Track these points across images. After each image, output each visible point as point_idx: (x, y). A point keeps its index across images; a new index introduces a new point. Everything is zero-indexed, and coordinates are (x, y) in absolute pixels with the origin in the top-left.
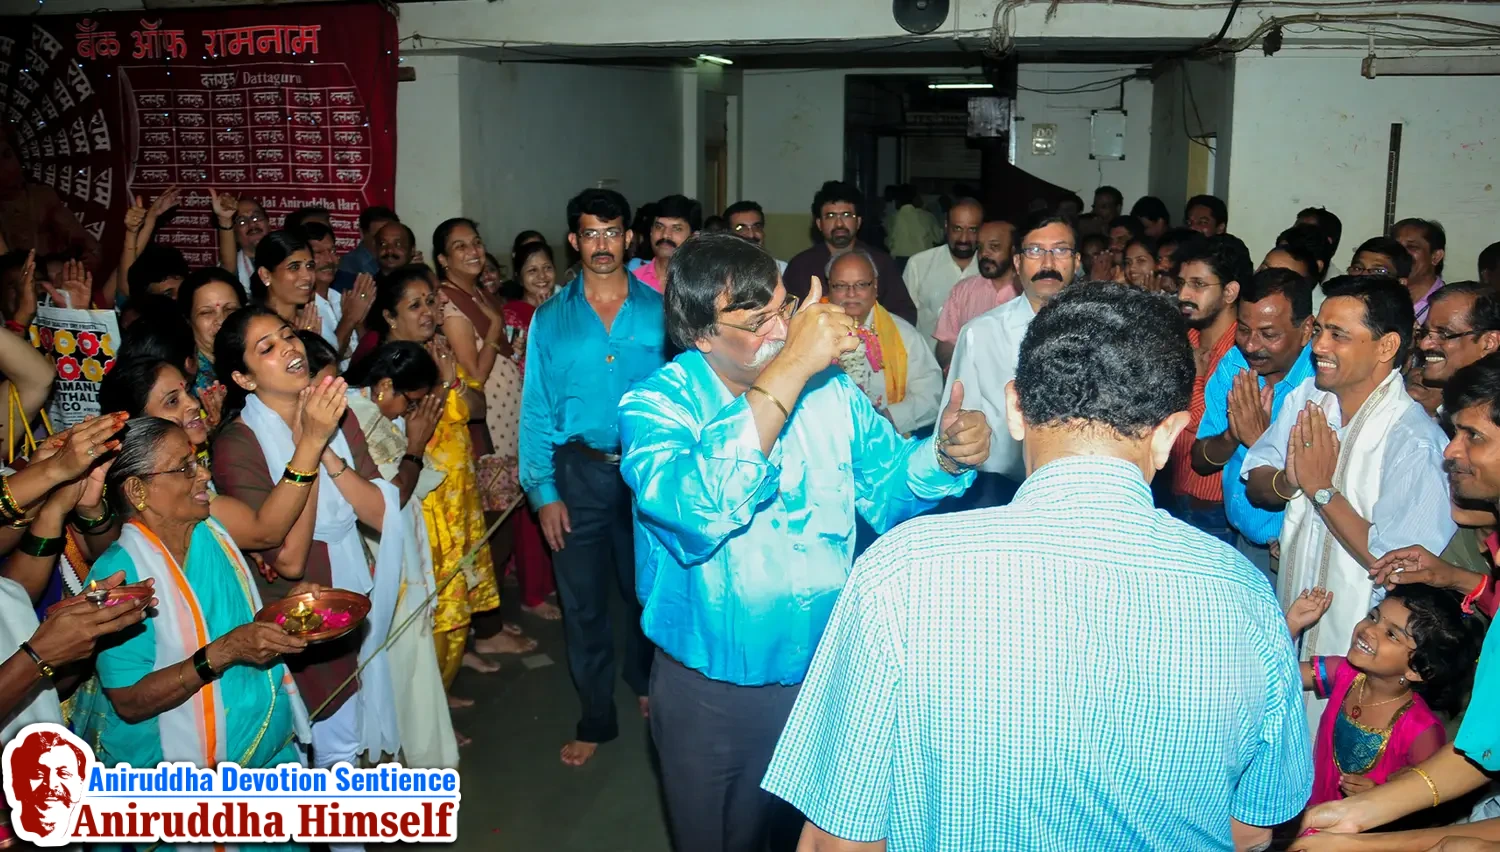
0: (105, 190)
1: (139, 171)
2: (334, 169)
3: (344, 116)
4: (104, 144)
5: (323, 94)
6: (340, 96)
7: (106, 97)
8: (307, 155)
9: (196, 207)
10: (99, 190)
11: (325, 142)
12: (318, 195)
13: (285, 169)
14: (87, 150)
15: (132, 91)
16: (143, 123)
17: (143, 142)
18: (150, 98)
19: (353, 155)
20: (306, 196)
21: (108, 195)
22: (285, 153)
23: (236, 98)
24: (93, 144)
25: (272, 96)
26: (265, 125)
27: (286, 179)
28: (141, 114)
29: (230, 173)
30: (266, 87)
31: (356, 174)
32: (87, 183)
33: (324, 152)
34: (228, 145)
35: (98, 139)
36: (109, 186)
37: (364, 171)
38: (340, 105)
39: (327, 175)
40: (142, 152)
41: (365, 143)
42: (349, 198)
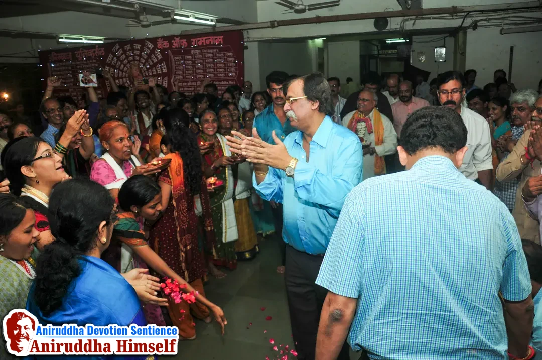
0: (165, 83)
1: (175, 77)
2: (228, 74)
3: (230, 59)
4: (165, 71)
5: (224, 54)
6: (229, 54)
7: (166, 59)
8: (221, 70)
9: (190, 86)
10: (164, 83)
11: (225, 66)
12: (224, 81)
13: (215, 74)
14: (161, 72)
15: (172, 56)
16: (175, 64)
17: (176, 69)
18: (177, 58)
19: (233, 69)
20: (221, 81)
21: (166, 84)
22: (214, 70)
23: (201, 56)
24: (162, 71)
25: (210, 55)
26: (209, 63)
27: (215, 77)
28: (175, 62)
29: (200, 76)
30: (208, 53)
31: (234, 74)
32: (161, 81)
33: (225, 69)
34: (199, 69)
35: (164, 69)
36: (166, 82)
37: (236, 74)
38: (229, 57)
39: (227, 75)
40: (175, 72)
41: (236, 66)
42: (232, 81)
